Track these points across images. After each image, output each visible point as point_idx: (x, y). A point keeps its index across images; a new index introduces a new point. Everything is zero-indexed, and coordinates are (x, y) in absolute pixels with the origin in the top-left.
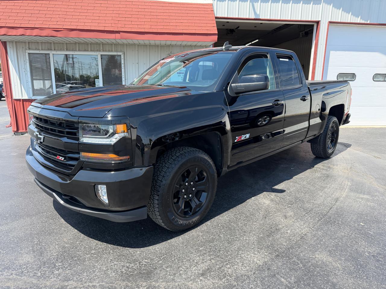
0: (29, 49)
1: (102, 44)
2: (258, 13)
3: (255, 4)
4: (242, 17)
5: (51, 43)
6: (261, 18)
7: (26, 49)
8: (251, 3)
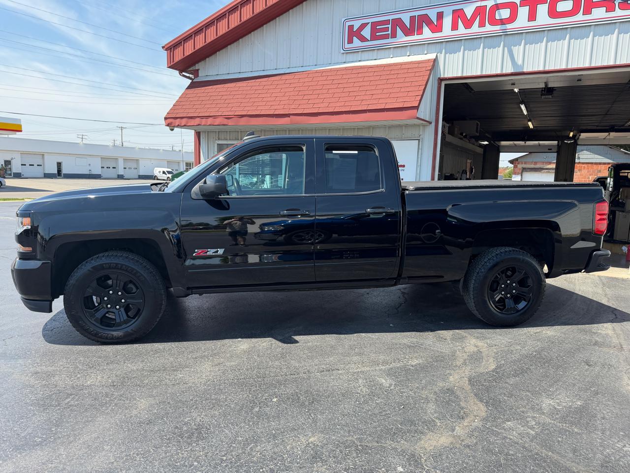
0: (219, 139)
1: (289, 130)
2: (520, 62)
3: (515, 49)
4: (489, 73)
5: (238, 131)
6: (525, 70)
7: (216, 139)
8: (506, 49)
